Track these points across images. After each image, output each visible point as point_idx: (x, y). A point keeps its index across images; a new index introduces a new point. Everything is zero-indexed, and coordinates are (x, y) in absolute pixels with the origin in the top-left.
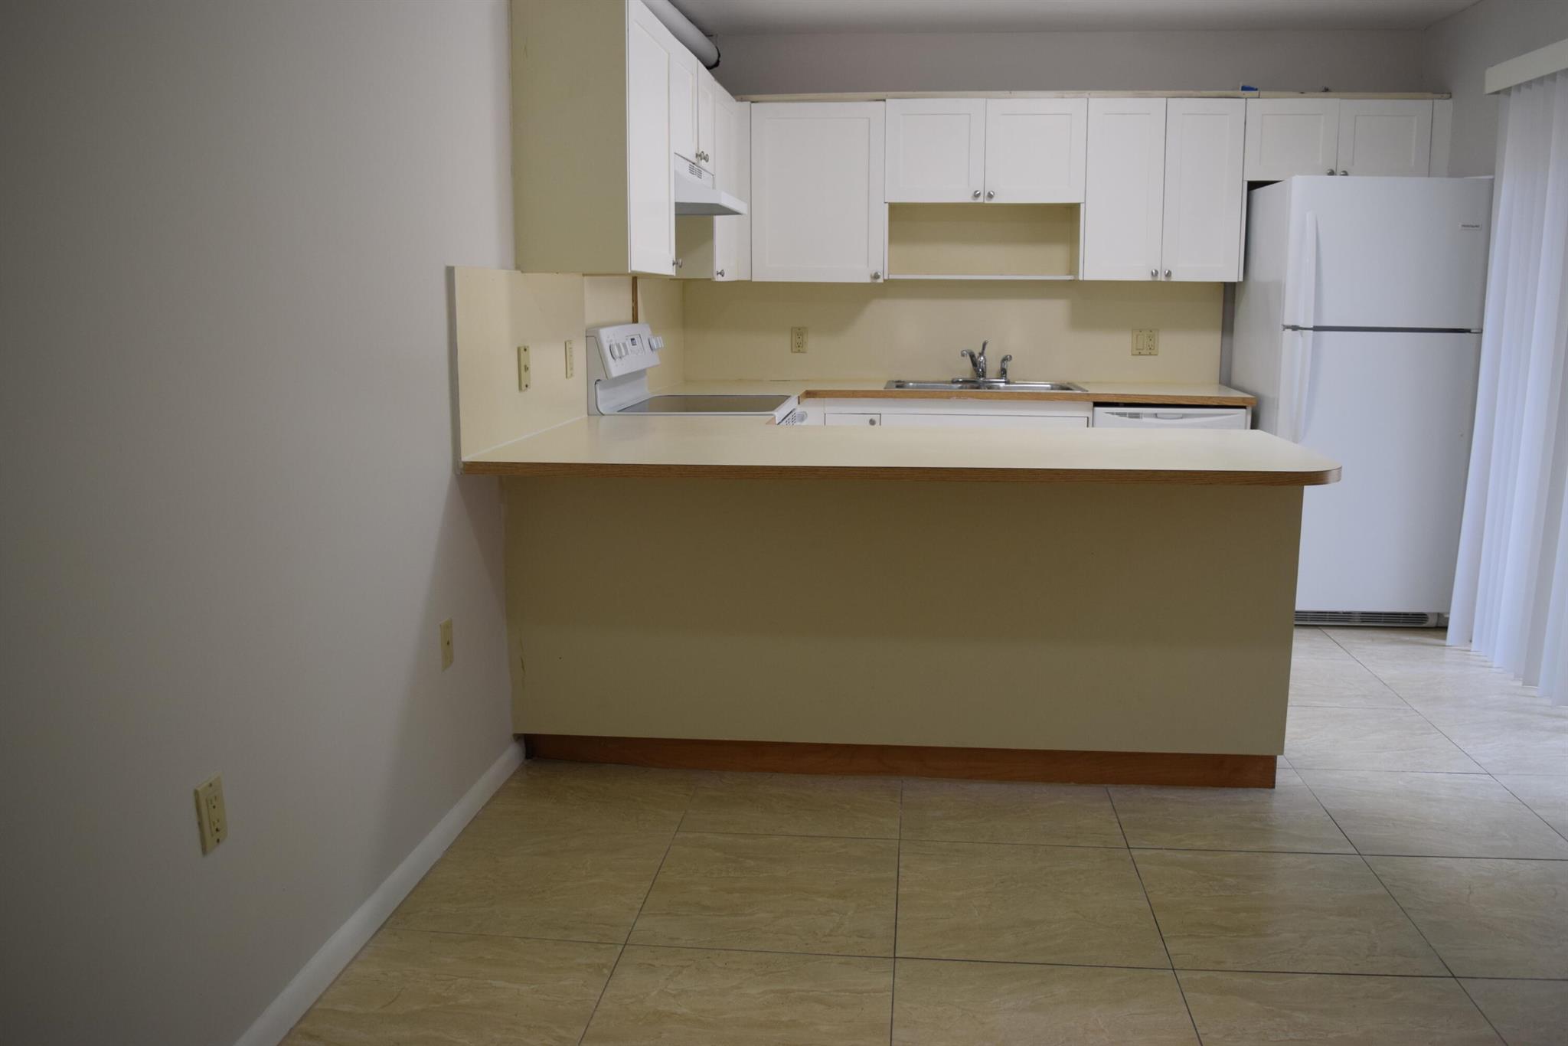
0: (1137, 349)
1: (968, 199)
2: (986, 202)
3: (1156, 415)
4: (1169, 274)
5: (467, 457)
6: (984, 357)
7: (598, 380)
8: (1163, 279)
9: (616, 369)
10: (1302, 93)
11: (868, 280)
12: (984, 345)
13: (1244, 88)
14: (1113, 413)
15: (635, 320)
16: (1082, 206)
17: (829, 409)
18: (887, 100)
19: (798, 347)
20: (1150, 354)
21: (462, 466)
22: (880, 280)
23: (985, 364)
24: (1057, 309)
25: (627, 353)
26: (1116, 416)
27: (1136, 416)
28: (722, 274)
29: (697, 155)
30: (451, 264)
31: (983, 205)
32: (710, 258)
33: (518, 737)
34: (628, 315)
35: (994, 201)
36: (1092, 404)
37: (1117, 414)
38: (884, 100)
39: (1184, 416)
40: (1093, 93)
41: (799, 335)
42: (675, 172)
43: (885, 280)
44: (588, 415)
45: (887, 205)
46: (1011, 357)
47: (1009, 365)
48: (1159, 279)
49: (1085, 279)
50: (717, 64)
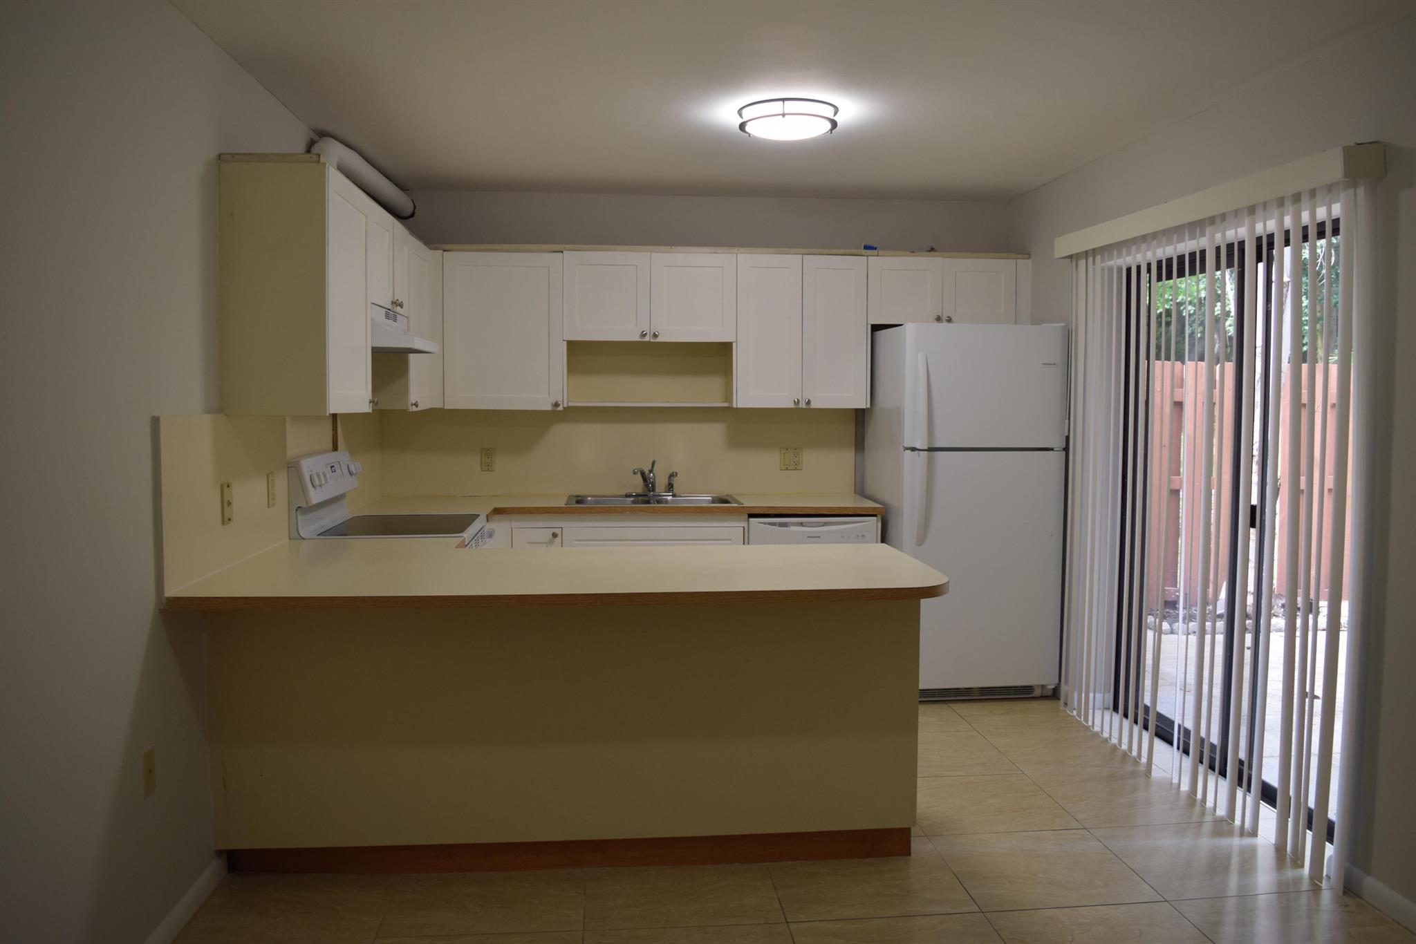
0: (785, 465)
1: (637, 338)
2: (652, 340)
3: (801, 524)
4: (809, 403)
5: (171, 592)
6: (653, 474)
7: (299, 507)
8: (804, 406)
9: (316, 497)
10: (913, 252)
11: (549, 408)
12: (653, 464)
13: (866, 248)
14: (765, 523)
15: (335, 448)
16: (734, 345)
17: (514, 524)
18: (564, 252)
19: (488, 467)
20: (796, 469)
21: (165, 601)
22: (560, 408)
23: (654, 479)
24: (716, 431)
25: (326, 481)
26: (768, 526)
27: (785, 525)
28: (416, 405)
29: (393, 303)
30: (156, 414)
31: (649, 343)
32: (405, 391)
33: (220, 853)
34: (330, 446)
35: (659, 340)
36: (747, 516)
37: (770, 524)
38: (562, 252)
39: (825, 524)
40: (742, 250)
41: (488, 454)
42: (372, 319)
43: (564, 408)
44: (290, 539)
45: (565, 342)
46: (676, 473)
47: (675, 481)
48: (801, 407)
49: (739, 407)
50: (412, 215)
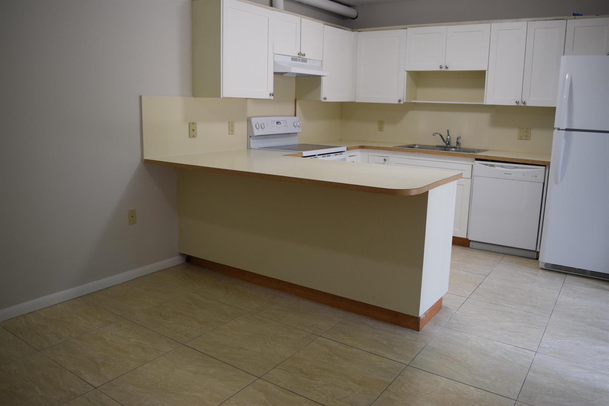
0: (520, 137)
1: (438, 69)
2: (446, 70)
3: (502, 167)
4: (524, 103)
5: (146, 157)
6: (450, 137)
7: (251, 136)
8: (522, 105)
9: (257, 132)
10: (598, 15)
11: (397, 102)
12: (448, 131)
13: (574, 15)
14: (482, 164)
15: (295, 116)
16: (487, 72)
17: (370, 154)
18: (408, 28)
19: (381, 129)
20: (526, 139)
21: (144, 160)
22: (402, 103)
23: (450, 139)
24: (485, 117)
26: (483, 165)
27: (493, 166)
28: (325, 99)
29: (299, 54)
30: (141, 95)
31: (444, 71)
32: (319, 93)
33: (182, 255)
34: (294, 114)
35: (449, 70)
36: (474, 159)
37: (484, 164)
38: (407, 29)
39: (515, 168)
40: (495, 21)
41: (381, 123)
42: (274, 62)
43: (404, 103)
44: (247, 148)
45: (406, 72)
46: (460, 137)
47: (460, 141)
48: (520, 105)
49: (487, 104)
50: (357, 17)
